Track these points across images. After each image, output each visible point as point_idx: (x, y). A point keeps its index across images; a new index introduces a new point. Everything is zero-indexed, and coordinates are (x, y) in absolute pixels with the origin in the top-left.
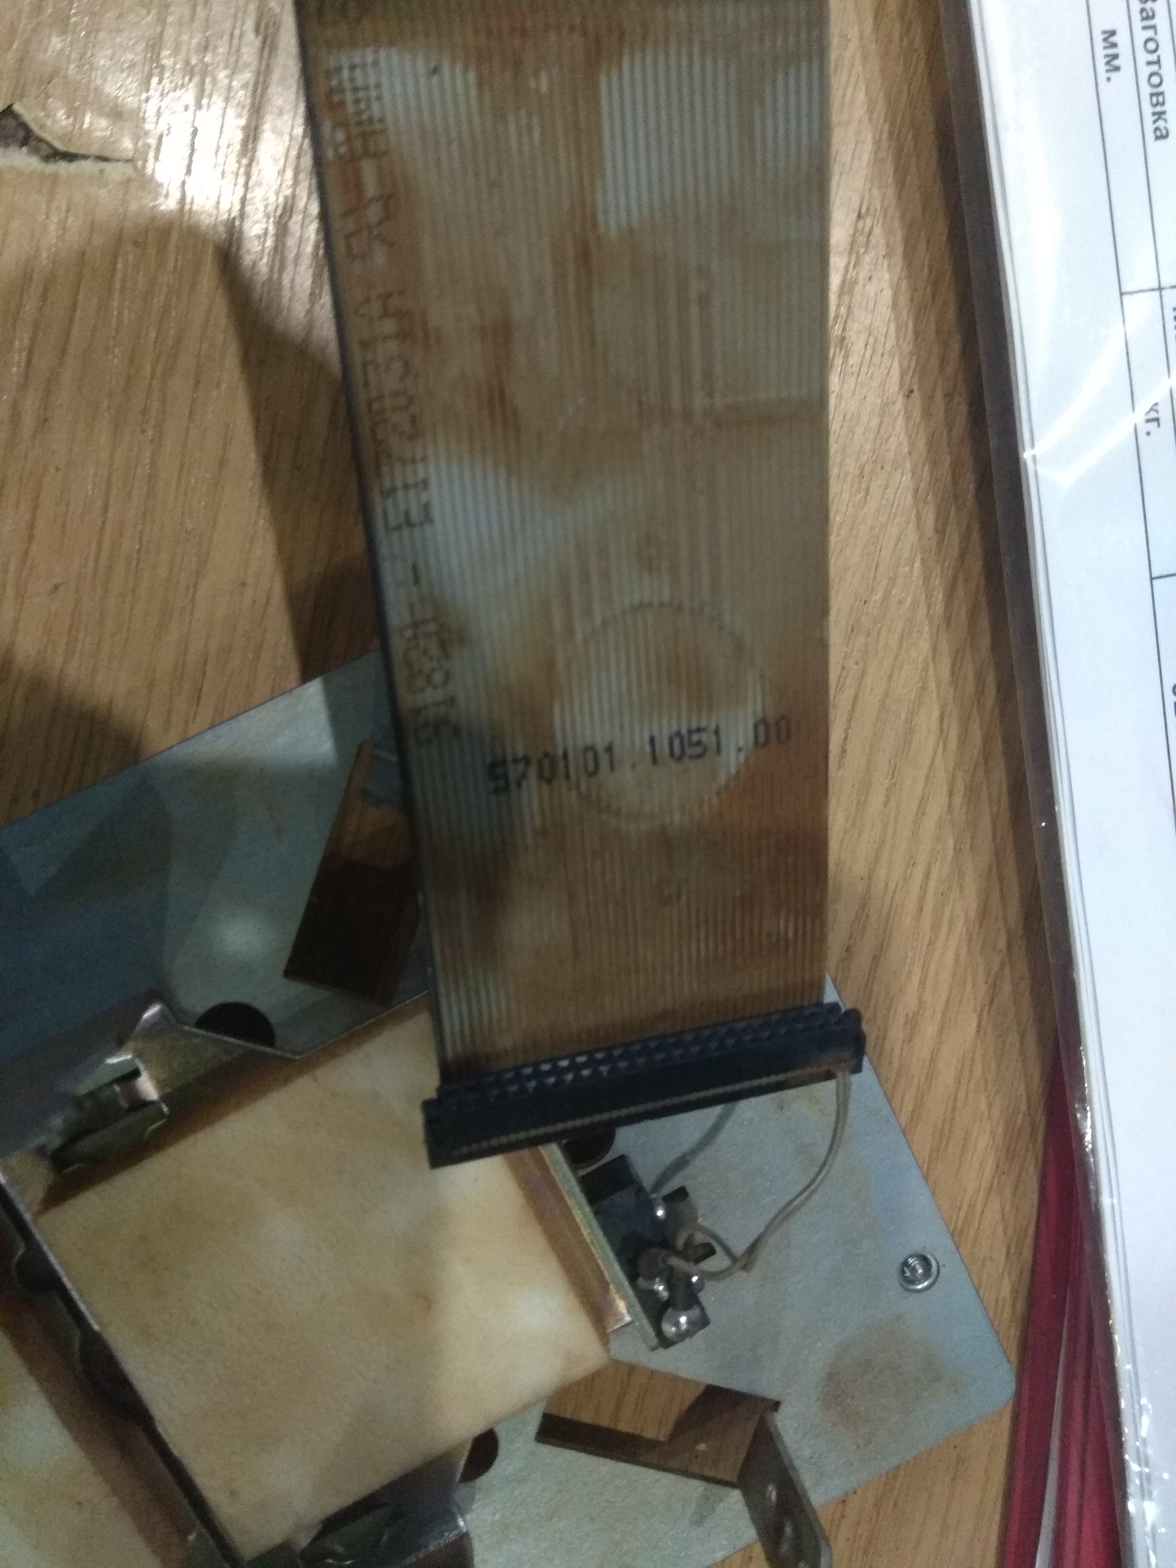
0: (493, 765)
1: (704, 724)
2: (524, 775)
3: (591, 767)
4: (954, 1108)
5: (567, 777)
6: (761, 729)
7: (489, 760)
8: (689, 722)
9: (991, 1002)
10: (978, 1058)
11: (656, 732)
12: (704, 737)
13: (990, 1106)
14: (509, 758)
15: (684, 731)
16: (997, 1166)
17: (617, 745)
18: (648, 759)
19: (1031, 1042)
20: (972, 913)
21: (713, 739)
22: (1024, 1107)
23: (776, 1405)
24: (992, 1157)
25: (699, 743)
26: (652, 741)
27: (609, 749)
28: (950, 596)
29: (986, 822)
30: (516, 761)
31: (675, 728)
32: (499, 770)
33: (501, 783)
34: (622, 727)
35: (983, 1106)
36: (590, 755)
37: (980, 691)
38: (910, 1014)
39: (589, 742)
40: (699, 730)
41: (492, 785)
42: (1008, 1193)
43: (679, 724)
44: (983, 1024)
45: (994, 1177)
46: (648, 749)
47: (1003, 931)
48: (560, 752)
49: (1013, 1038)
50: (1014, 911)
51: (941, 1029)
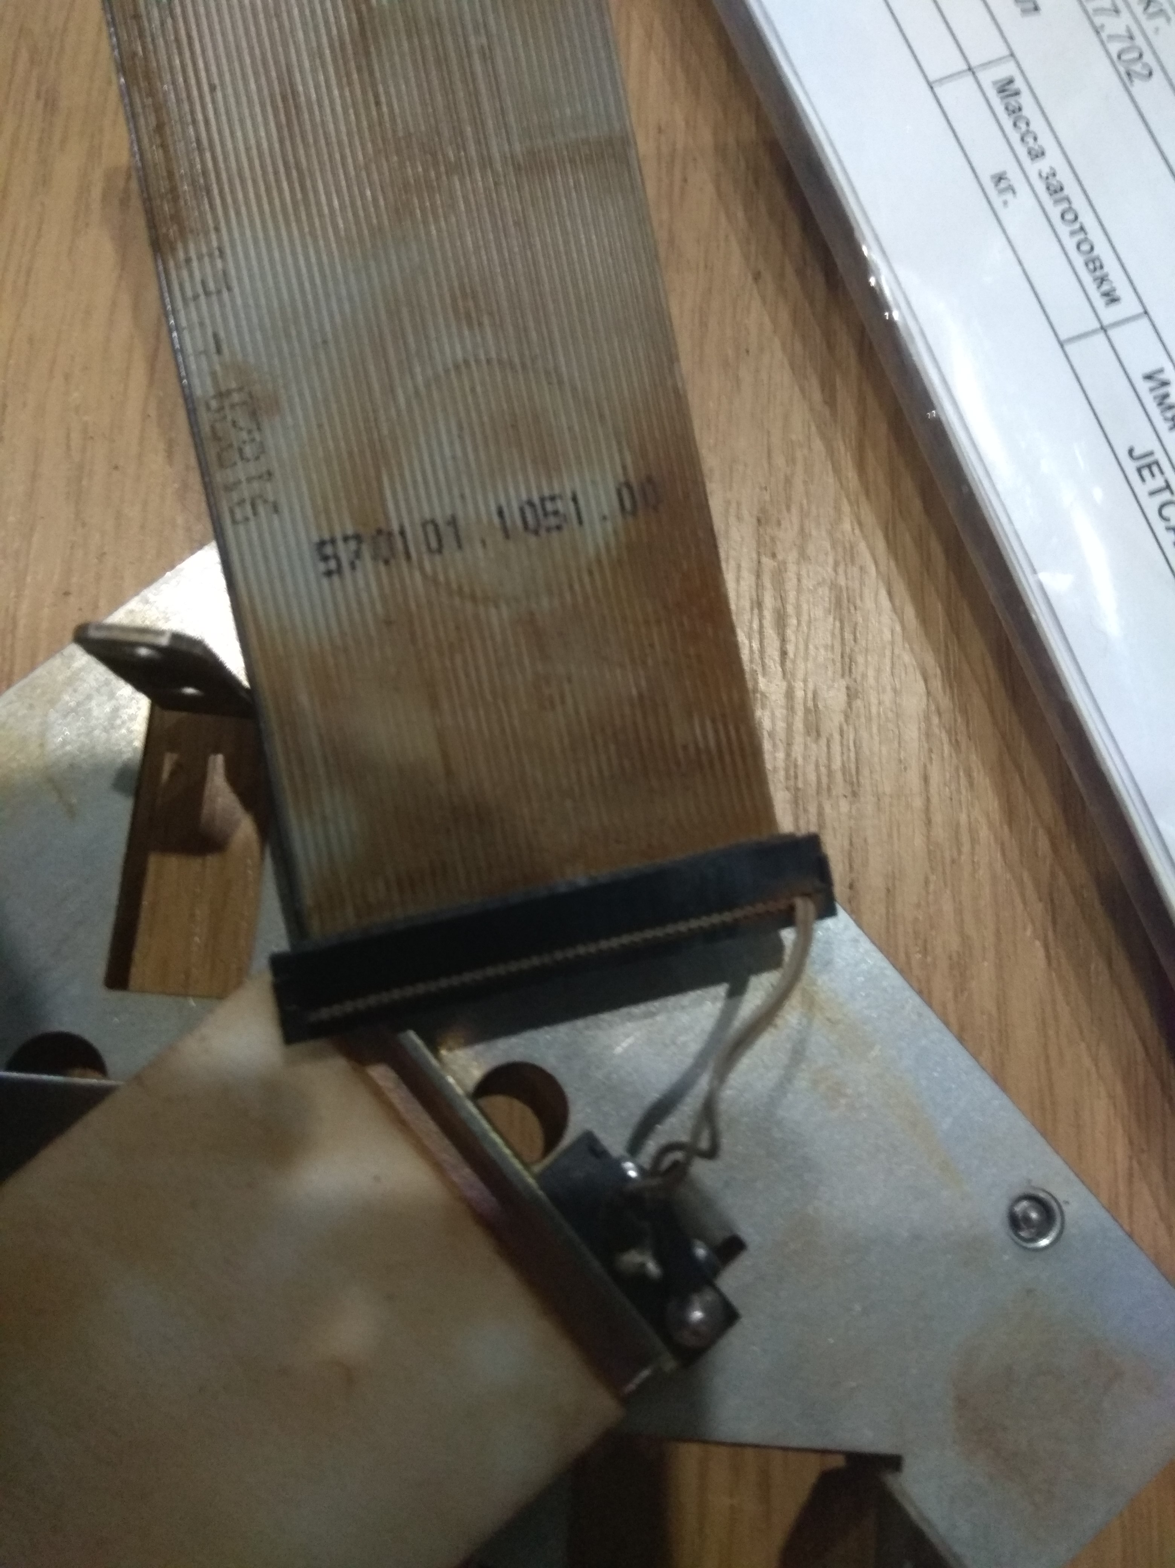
0: (322, 544)
1: (557, 491)
2: (358, 554)
3: (434, 544)
4: (1049, 1071)
5: (408, 556)
6: (625, 493)
7: (316, 539)
8: (539, 488)
9: (1054, 923)
10: (1060, 996)
11: (503, 502)
12: (560, 505)
13: (1096, 1061)
14: (339, 536)
15: (536, 499)
16: (1131, 1143)
17: (460, 514)
18: (500, 535)
19: (1122, 965)
20: (996, 816)
21: (571, 505)
22: (1140, 1055)
23: (894, 1463)
24: (1120, 1131)
25: (556, 513)
26: (500, 513)
27: (453, 522)
28: (861, 467)
29: (978, 701)
30: (346, 539)
31: (524, 497)
32: (329, 550)
33: (333, 564)
34: (462, 497)
35: (1087, 1062)
36: (430, 528)
37: (927, 562)
38: (955, 955)
39: (428, 516)
40: (553, 498)
41: (322, 567)
42: (1156, 1175)
43: (529, 490)
44: (1052, 952)
45: (1131, 1158)
46: (496, 520)
47: (1041, 831)
48: (396, 528)
49: (1098, 965)
50: (1048, 805)
51: (999, 967)
